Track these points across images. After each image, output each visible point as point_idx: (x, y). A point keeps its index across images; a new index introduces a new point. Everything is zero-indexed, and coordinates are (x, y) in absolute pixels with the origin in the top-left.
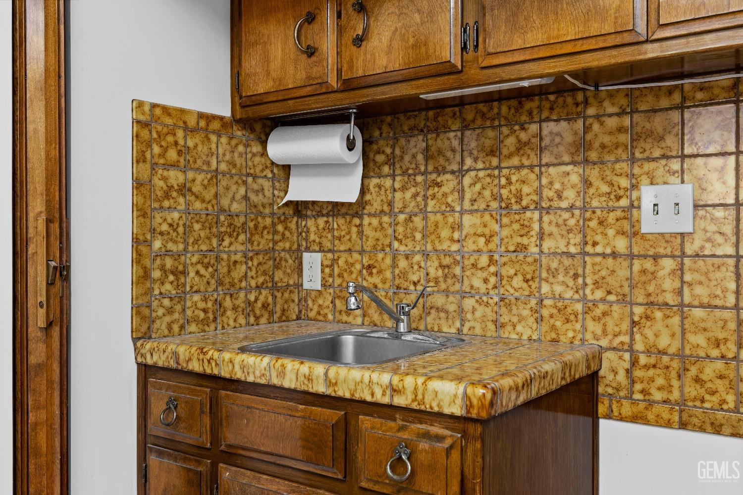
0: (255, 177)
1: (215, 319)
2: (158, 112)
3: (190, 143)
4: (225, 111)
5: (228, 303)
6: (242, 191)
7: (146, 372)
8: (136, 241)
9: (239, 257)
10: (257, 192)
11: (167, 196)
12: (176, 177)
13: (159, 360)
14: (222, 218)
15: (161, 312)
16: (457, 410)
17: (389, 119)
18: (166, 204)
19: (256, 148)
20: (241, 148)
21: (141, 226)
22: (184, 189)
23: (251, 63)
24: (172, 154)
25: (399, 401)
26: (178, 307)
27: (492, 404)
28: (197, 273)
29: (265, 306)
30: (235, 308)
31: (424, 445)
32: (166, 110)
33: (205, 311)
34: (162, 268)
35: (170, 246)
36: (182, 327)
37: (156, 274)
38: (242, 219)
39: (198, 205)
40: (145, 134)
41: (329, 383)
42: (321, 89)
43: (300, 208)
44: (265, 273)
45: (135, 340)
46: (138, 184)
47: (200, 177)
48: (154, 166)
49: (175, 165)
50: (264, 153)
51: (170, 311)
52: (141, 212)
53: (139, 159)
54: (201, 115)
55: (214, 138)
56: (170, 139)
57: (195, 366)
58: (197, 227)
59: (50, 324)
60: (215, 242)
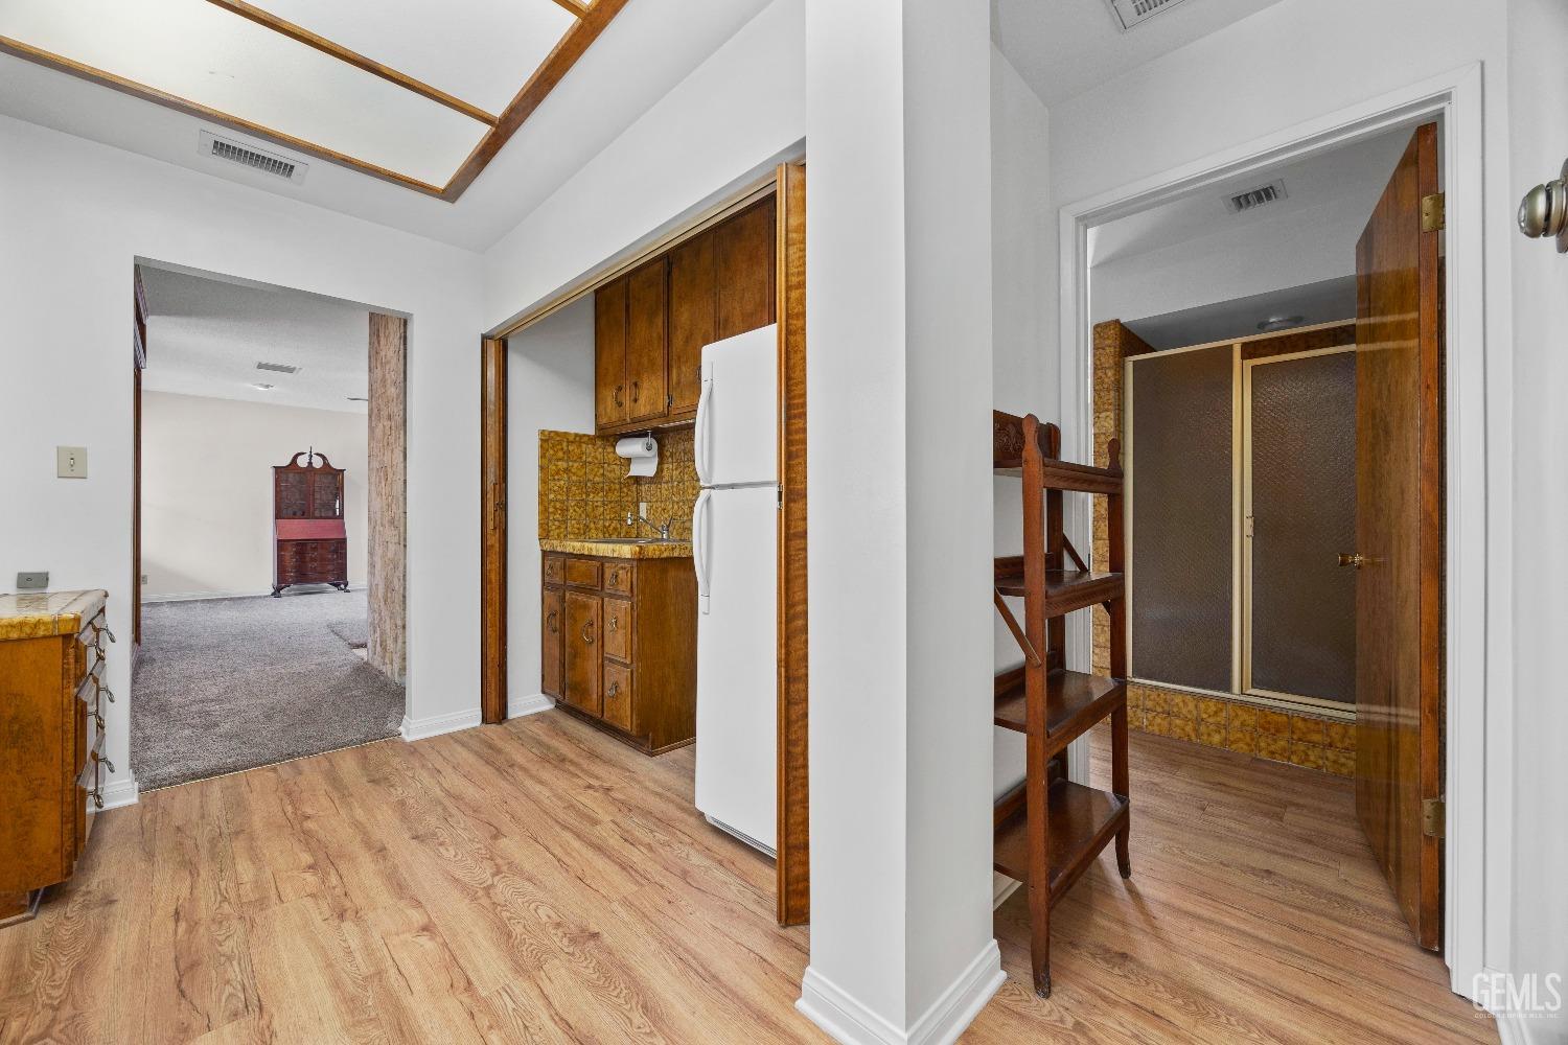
0: (609, 464)
1: (584, 533)
2: (552, 434)
3: (571, 448)
4: (592, 432)
5: (592, 525)
6: (601, 471)
7: (545, 554)
8: (540, 495)
9: (599, 504)
10: (610, 472)
11: (557, 474)
12: (562, 465)
13: (547, 548)
14: (589, 484)
15: (554, 527)
16: (629, 556)
17: (671, 434)
18: (556, 477)
19: (610, 450)
20: (600, 450)
21: (542, 487)
22: (567, 470)
23: (601, 408)
24: (560, 454)
25: (615, 555)
26: (564, 526)
27: (640, 553)
28: (574, 510)
29: (615, 529)
30: (596, 529)
31: (620, 572)
32: (556, 433)
33: (578, 529)
34: (555, 507)
35: (559, 497)
36: (565, 536)
37: (551, 510)
38: (601, 485)
39: (574, 478)
40: (545, 445)
41: (597, 551)
42: (623, 422)
43: (638, 480)
44: (615, 512)
45: (540, 539)
46: (542, 468)
47: (576, 465)
48: (550, 461)
49: (560, 459)
50: (614, 452)
51: (559, 527)
52: (544, 481)
53: (542, 456)
54: (576, 435)
55: (584, 446)
56: (559, 447)
57: (559, 549)
58: (574, 488)
59: (495, 528)
60: (584, 496)
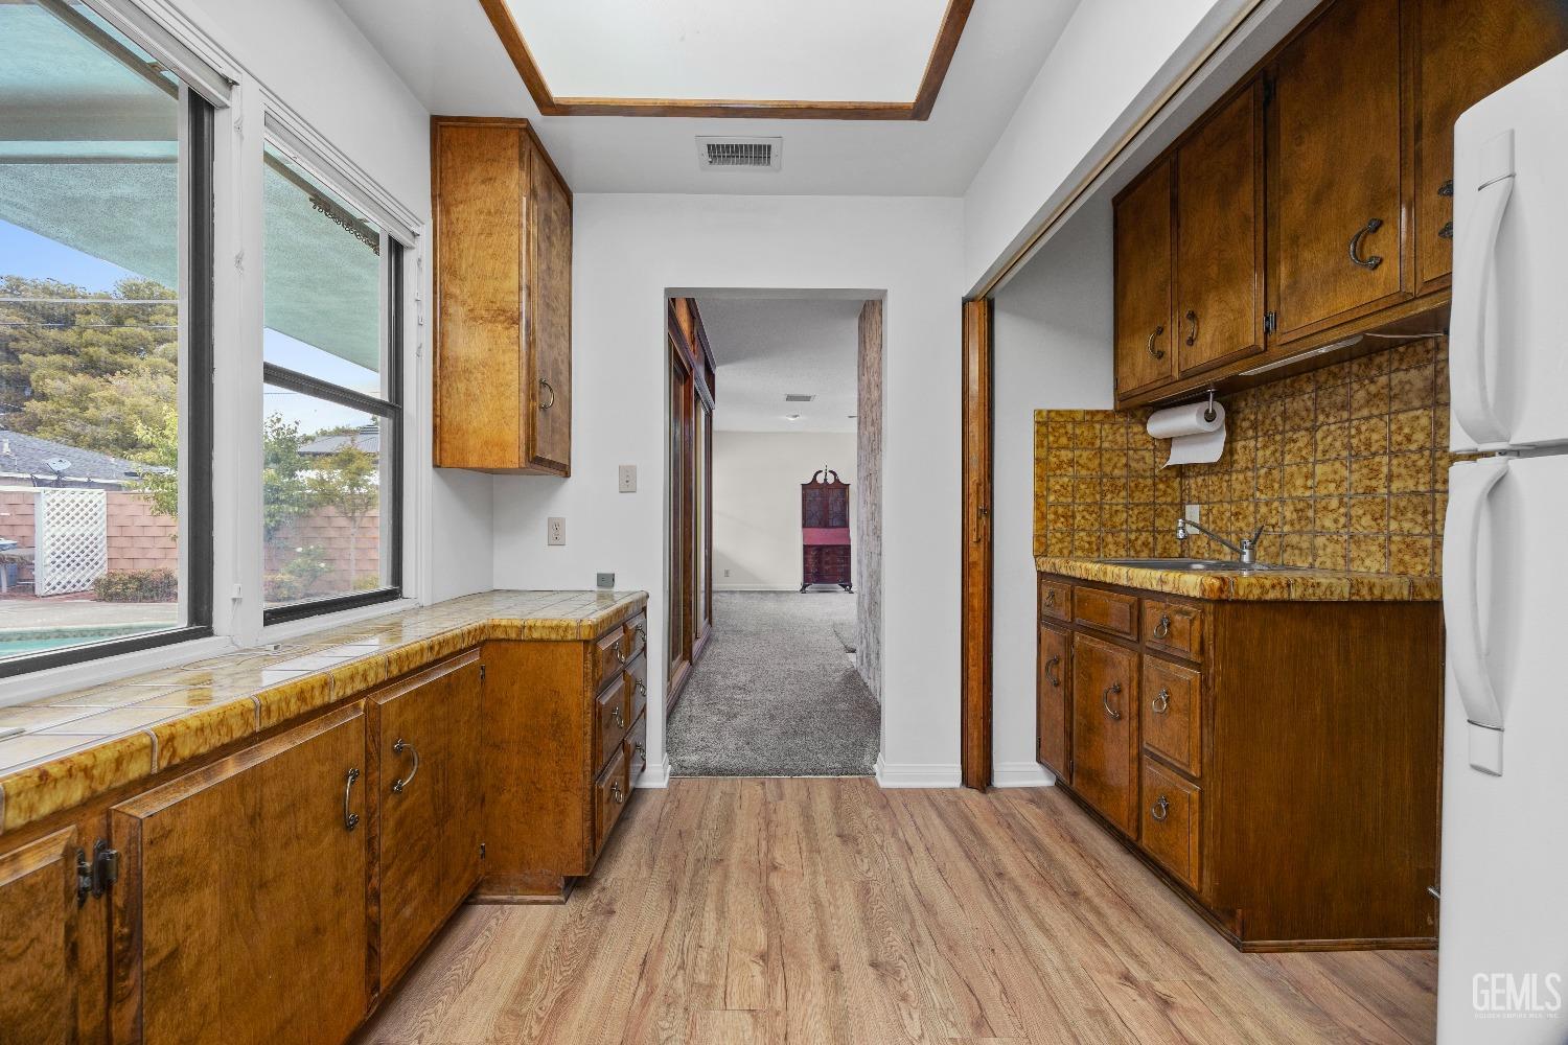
0: (1135, 450)
1: (1098, 549)
2: (1053, 414)
3: (1078, 431)
4: (1109, 405)
5: (1110, 539)
6: (1124, 460)
7: (1041, 575)
8: (1037, 496)
9: (1120, 507)
10: (1138, 461)
11: (1059, 467)
12: (1065, 455)
13: (1047, 568)
14: (1105, 480)
15: (1054, 541)
16: (1196, 593)
17: (1253, 391)
18: (1058, 472)
19: (1137, 428)
20: (1122, 430)
21: (1039, 487)
22: (1071, 463)
23: (1125, 370)
24: (1064, 441)
25: (1167, 589)
26: (1069, 539)
28: (1083, 517)
29: (1145, 544)
30: (1116, 543)
31: (1178, 617)
32: (1058, 412)
33: (1089, 543)
34: (1056, 513)
35: (1062, 499)
36: (1071, 552)
37: (1051, 517)
38: (1123, 481)
39: (1084, 472)
40: (1044, 429)
41: (1129, 579)
42: (1168, 381)
43: (1182, 471)
44: (1145, 520)
45: (1036, 557)
46: (1038, 460)
47: (1085, 454)
48: (1049, 449)
49: (1066, 448)
50: (1145, 432)
51: (1061, 541)
52: (1040, 478)
53: (1039, 445)
54: (1087, 412)
55: (1098, 426)
56: (1062, 431)
57: (1063, 571)
58: (1083, 487)
59: (978, 541)
60: (1098, 497)
